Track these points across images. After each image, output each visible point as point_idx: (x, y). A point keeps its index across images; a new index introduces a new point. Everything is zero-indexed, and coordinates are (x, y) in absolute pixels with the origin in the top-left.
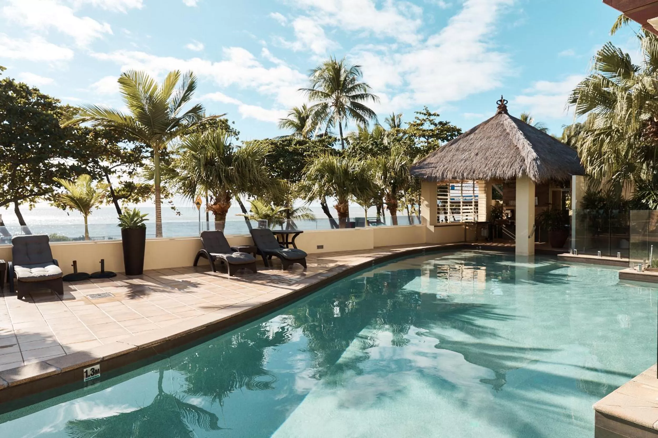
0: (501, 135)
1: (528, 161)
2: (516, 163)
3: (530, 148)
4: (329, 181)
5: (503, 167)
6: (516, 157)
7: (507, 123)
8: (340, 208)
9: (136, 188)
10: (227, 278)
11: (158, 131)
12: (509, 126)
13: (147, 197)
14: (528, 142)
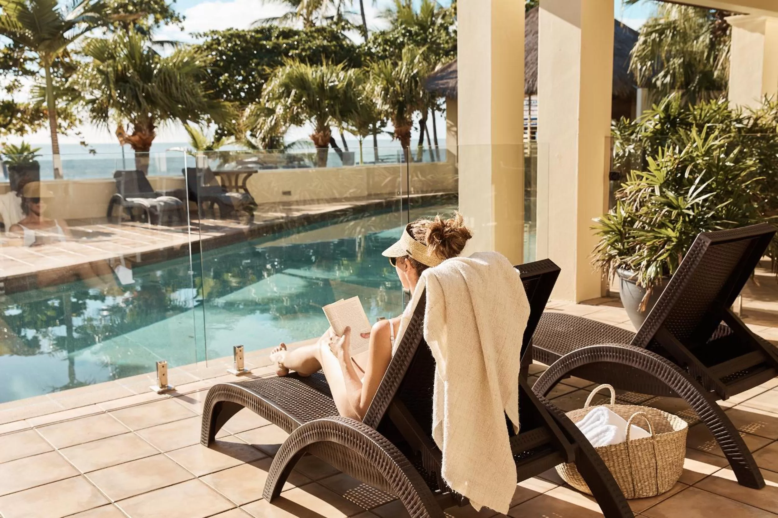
4: (297, 100)
8: (318, 139)
9: (19, 111)
10: (147, 228)
11: (47, 36)
13: (39, 125)
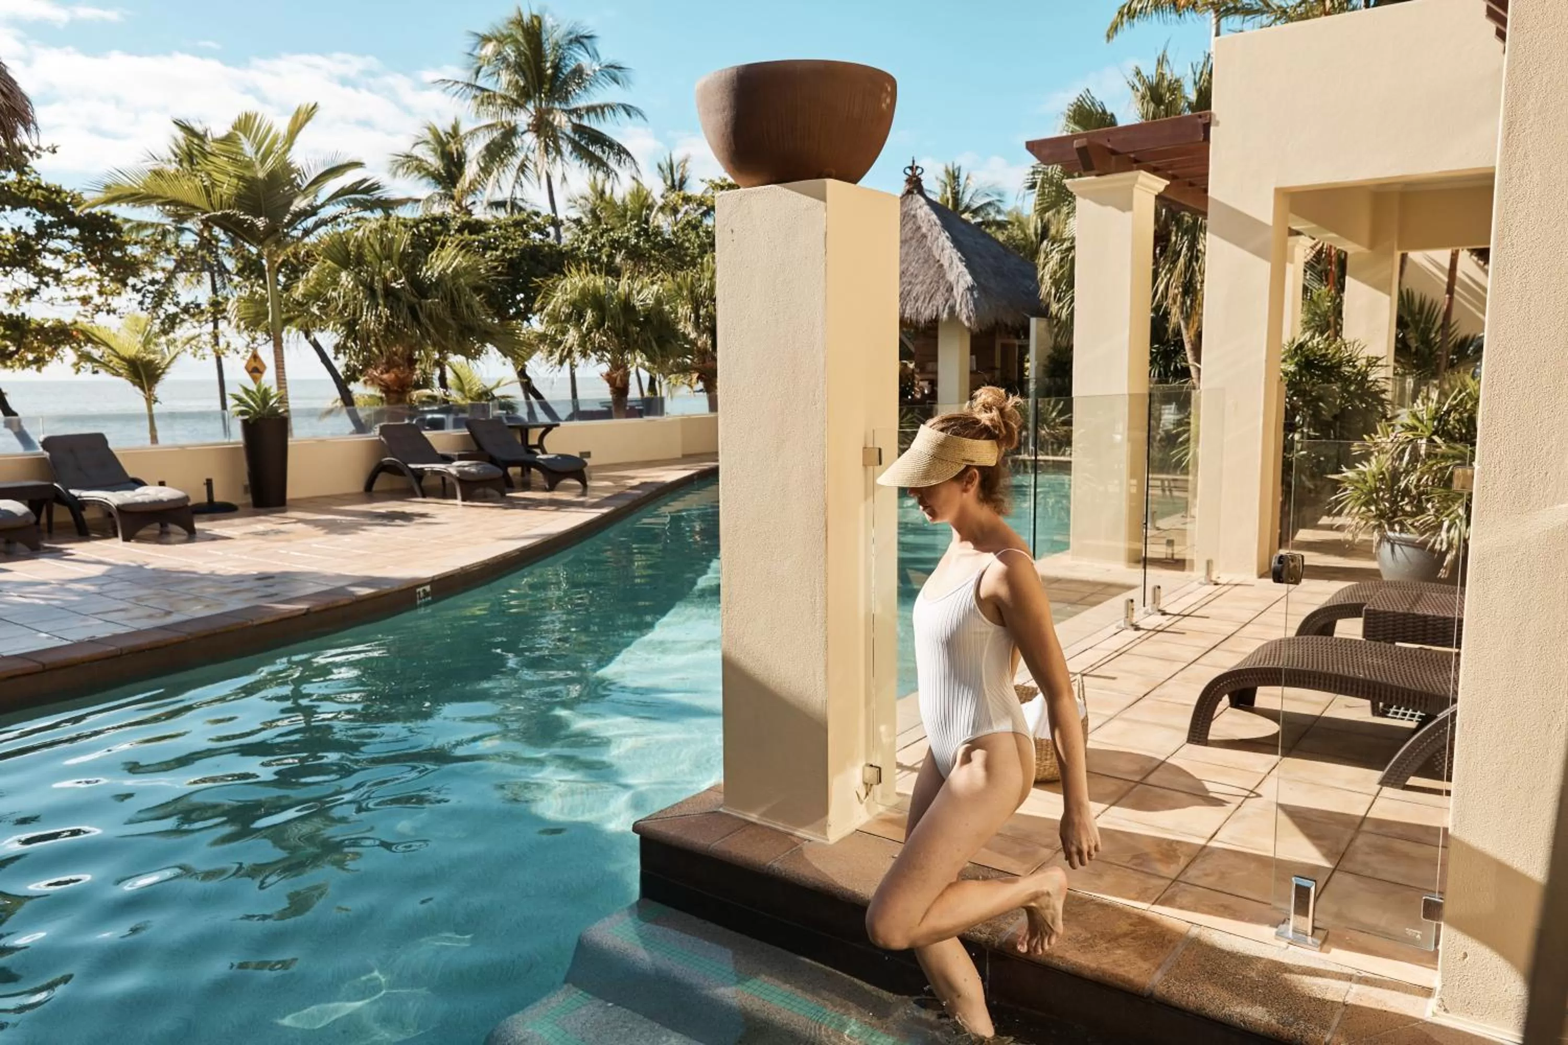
0: (911, 238)
1: (958, 291)
2: (939, 293)
3: (962, 267)
4: (598, 324)
5: (916, 301)
6: (938, 282)
7: (923, 215)
8: (615, 379)
12: (926, 221)
14: (959, 254)
